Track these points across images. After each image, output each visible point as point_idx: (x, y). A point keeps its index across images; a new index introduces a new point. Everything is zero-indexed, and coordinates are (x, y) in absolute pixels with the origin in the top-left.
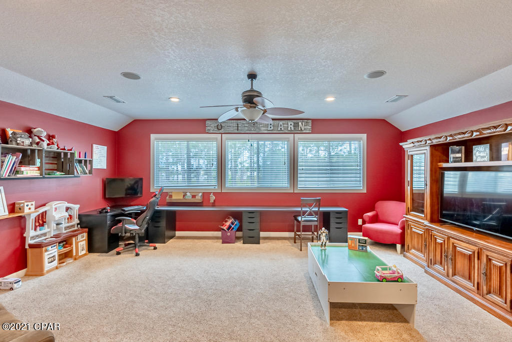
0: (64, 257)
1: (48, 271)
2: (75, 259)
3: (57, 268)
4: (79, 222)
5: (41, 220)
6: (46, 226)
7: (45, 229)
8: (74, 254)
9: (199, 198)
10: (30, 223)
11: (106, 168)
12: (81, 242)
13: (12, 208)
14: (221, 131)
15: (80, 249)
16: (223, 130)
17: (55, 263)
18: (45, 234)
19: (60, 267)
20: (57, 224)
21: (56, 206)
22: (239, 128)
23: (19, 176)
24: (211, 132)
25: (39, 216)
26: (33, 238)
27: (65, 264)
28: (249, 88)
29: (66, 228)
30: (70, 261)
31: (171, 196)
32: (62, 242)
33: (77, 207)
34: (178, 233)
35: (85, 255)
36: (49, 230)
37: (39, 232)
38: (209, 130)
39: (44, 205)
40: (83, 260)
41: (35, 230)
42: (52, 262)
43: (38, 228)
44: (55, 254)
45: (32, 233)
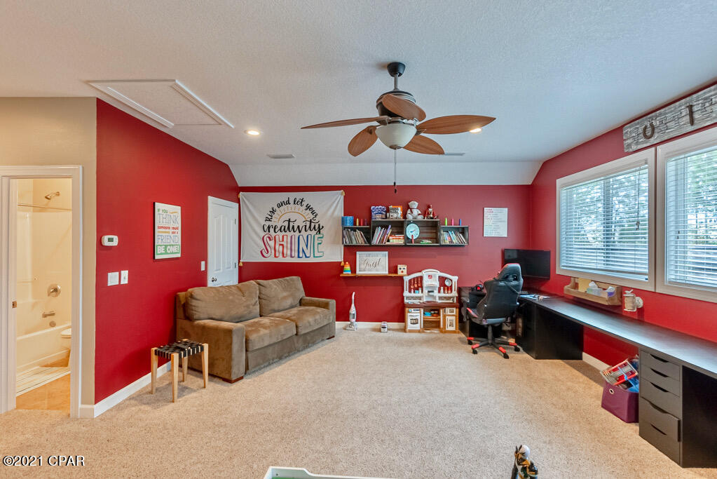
0: (428, 325)
1: (411, 331)
2: (441, 332)
3: (419, 332)
4: (457, 295)
5: (417, 284)
6: (420, 290)
7: (418, 294)
8: (442, 326)
10: (405, 285)
12: (450, 318)
13: (393, 269)
14: (653, 141)
15: (448, 323)
16: (656, 135)
17: (417, 327)
18: (420, 298)
19: (423, 332)
20: (429, 292)
21: (430, 273)
22: (696, 116)
24: (634, 148)
25: (414, 279)
26: (408, 298)
27: (428, 331)
29: (440, 298)
30: (436, 331)
31: (576, 286)
32: (434, 310)
33: (455, 279)
34: (587, 358)
35: (454, 332)
36: (424, 296)
37: (412, 294)
38: (629, 145)
39: (420, 271)
40: (447, 335)
41: (410, 292)
42: (414, 324)
43: (412, 291)
44: (418, 317)
45: (406, 293)
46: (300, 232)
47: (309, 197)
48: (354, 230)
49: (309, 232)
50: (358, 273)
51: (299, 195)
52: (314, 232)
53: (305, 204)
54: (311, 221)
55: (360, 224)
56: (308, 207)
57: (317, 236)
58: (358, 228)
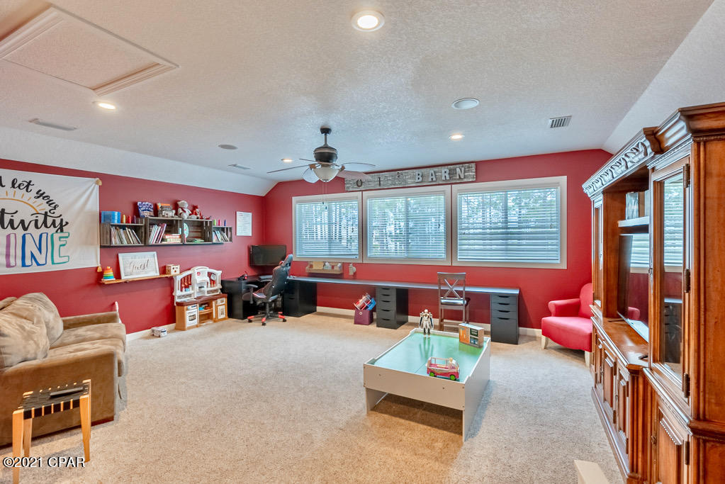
0: (206, 317)
1: (190, 328)
2: (215, 321)
3: (197, 326)
4: (221, 287)
5: (187, 282)
6: (191, 288)
7: (190, 291)
8: (214, 317)
9: (337, 270)
10: (177, 284)
11: (250, 235)
12: (221, 306)
13: (164, 270)
14: (361, 188)
15: (219, 312)
16: (363, 186)
17: (196, 322)
18: (190, 295)
19: (200, 326)
20: (200, 288)
21: (199, 271)
22: (381, 183)
23: (164, 243)
24: (351, 190)
25: (184, 278)
26: (179, 297)
27: (205, 324)
28: (322, 144)
29: (208, 292)
30: (210, 322)
31: (311, 266)
32: (205, 304)
33: (219, 273)
34: (319, 309)
35: (224, 319)
36: (194, 292)
37: (184, 293)
38: (348, 188)
39: (189, 269)
40: (220, 324)
41: (181, 291)
42: (192, 320)
43: (184, 289)
44: (196, 313)
45: (177, 293)
46: (25, 229)
47: (39, 180)
49: (43, 229)
50: (124, 278)
51: (22, 176)
52: (52, 230)
53: (34, 189)
54: (46, 215)
55: (127, 222)
56: (40, 194)
57: (56, 236)
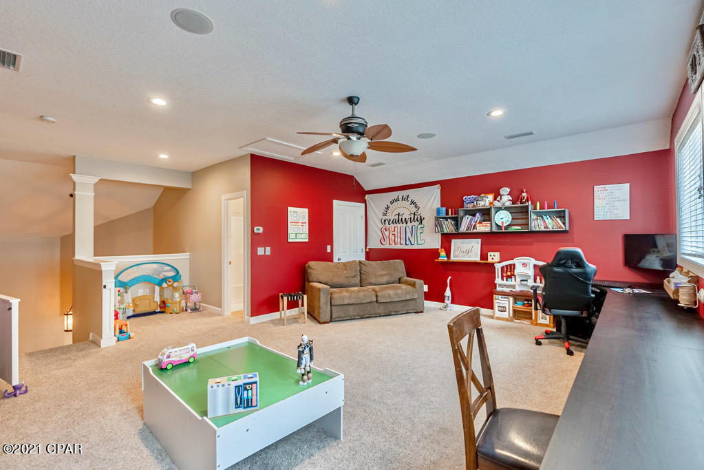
1: (498, 318)
2: (532, 323)
3: (507, 320)
5: (509, 272)
6: (513, 279)
7: (510, 282)
8: (533, 318)
10: (498, 273)
11: (627, 218)
18: (514, 287)
19: (512, 321)
20: (522, 280)
21: (524, 261)
25: (507, 266)
26: (500, 285)
27: (517, 321)
30: (527, 322)
32: (525, 300)
36: (517, 284)
37: (505, 282)
39: (512, 259)
40: (538, 328)
41: (503, 279)
42: (501, 311)
43: (505, 279)
44: (507, 306)
45: (498, 281)
46: (407, 223)
47: (412, 193)
48: (446, 219)
49: (413, 223)
50: (453, 259)
51: (405, 193)
52: (417, 223)
53: (410, 199)
54: (414, 214)
55: (452, 214)
56: (412, 202)
57: (420, 226)
58: (450, 218)
